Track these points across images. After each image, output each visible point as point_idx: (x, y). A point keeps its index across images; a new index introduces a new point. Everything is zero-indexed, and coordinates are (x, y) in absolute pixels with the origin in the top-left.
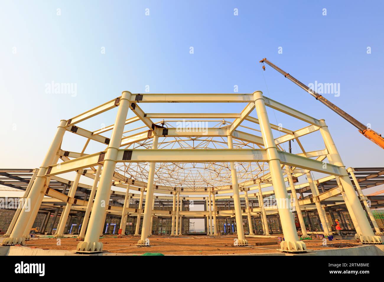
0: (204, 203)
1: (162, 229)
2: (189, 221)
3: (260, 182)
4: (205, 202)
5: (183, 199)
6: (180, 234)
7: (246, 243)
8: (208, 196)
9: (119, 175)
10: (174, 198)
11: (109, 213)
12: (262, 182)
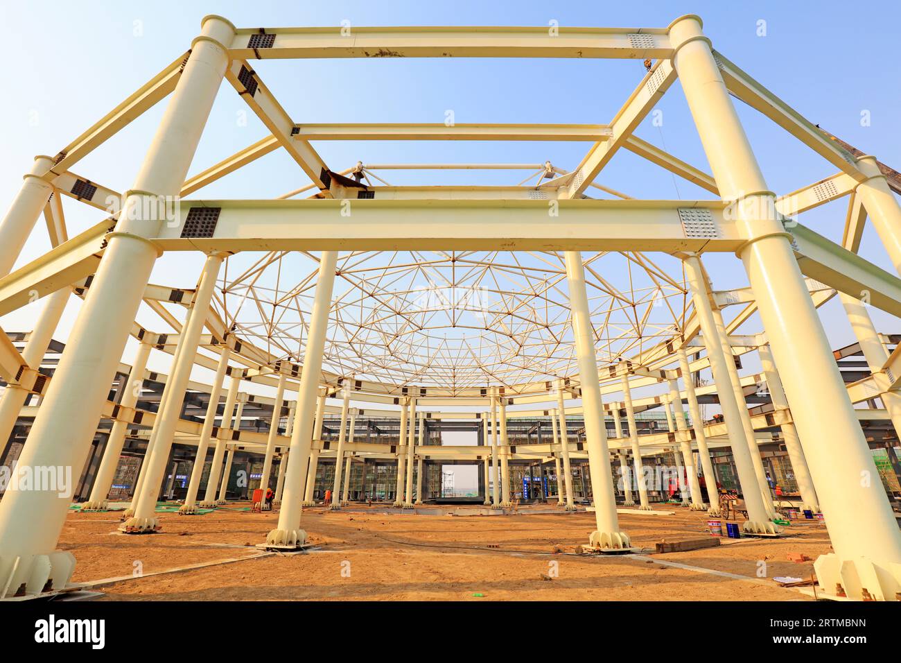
0: (478, 427)
1: (375, 488)
2: (441, 469)
3: (627, 371)
4: (481, 424)
5: (426, 418)
6: (418, 501)
7: (624, 545)
8: (488, 410)
9: (254, 350)
10: (403, 413)
11: (240, 448)
12: (633, 373)
